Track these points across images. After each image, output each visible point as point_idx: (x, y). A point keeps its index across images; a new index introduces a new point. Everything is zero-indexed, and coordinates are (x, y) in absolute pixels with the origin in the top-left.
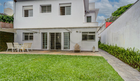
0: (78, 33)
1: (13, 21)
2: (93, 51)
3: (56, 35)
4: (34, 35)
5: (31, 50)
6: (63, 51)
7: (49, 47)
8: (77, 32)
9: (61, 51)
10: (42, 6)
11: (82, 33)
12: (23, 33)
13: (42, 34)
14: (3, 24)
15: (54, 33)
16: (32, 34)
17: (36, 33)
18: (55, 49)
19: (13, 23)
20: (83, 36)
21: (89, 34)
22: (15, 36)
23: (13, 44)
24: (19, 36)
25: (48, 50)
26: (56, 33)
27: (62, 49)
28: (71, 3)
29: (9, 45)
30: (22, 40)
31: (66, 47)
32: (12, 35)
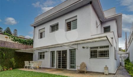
0: (85, 49)
1: (33, 43)
2: (105, 73)
3: (63, 53)
4: (45, 54)
5: (41, 68)
6: (68, 70)
7: (56, 65)
8: (83, 48)
9: (67, 70)
10: (52, 26)
11: (89, 48)
12: (39, 53)
13: (51, 53)
14: (26, 46)
15: (60, 51)
16: (44, 53)
17: (47, 52)
18: (61, 68)
19: (33, 45)
20: (91, 52)
21: (99, 50)
22: (34, 56)
23: (29, 62)
24: (36, 55)
25: (55, 69)
26: (63, 51)
27: (68, 68)
28: (76, 16)
29: (26, 63)
30: (37, 59)
31: (73, 66)
32: (32, 54)
